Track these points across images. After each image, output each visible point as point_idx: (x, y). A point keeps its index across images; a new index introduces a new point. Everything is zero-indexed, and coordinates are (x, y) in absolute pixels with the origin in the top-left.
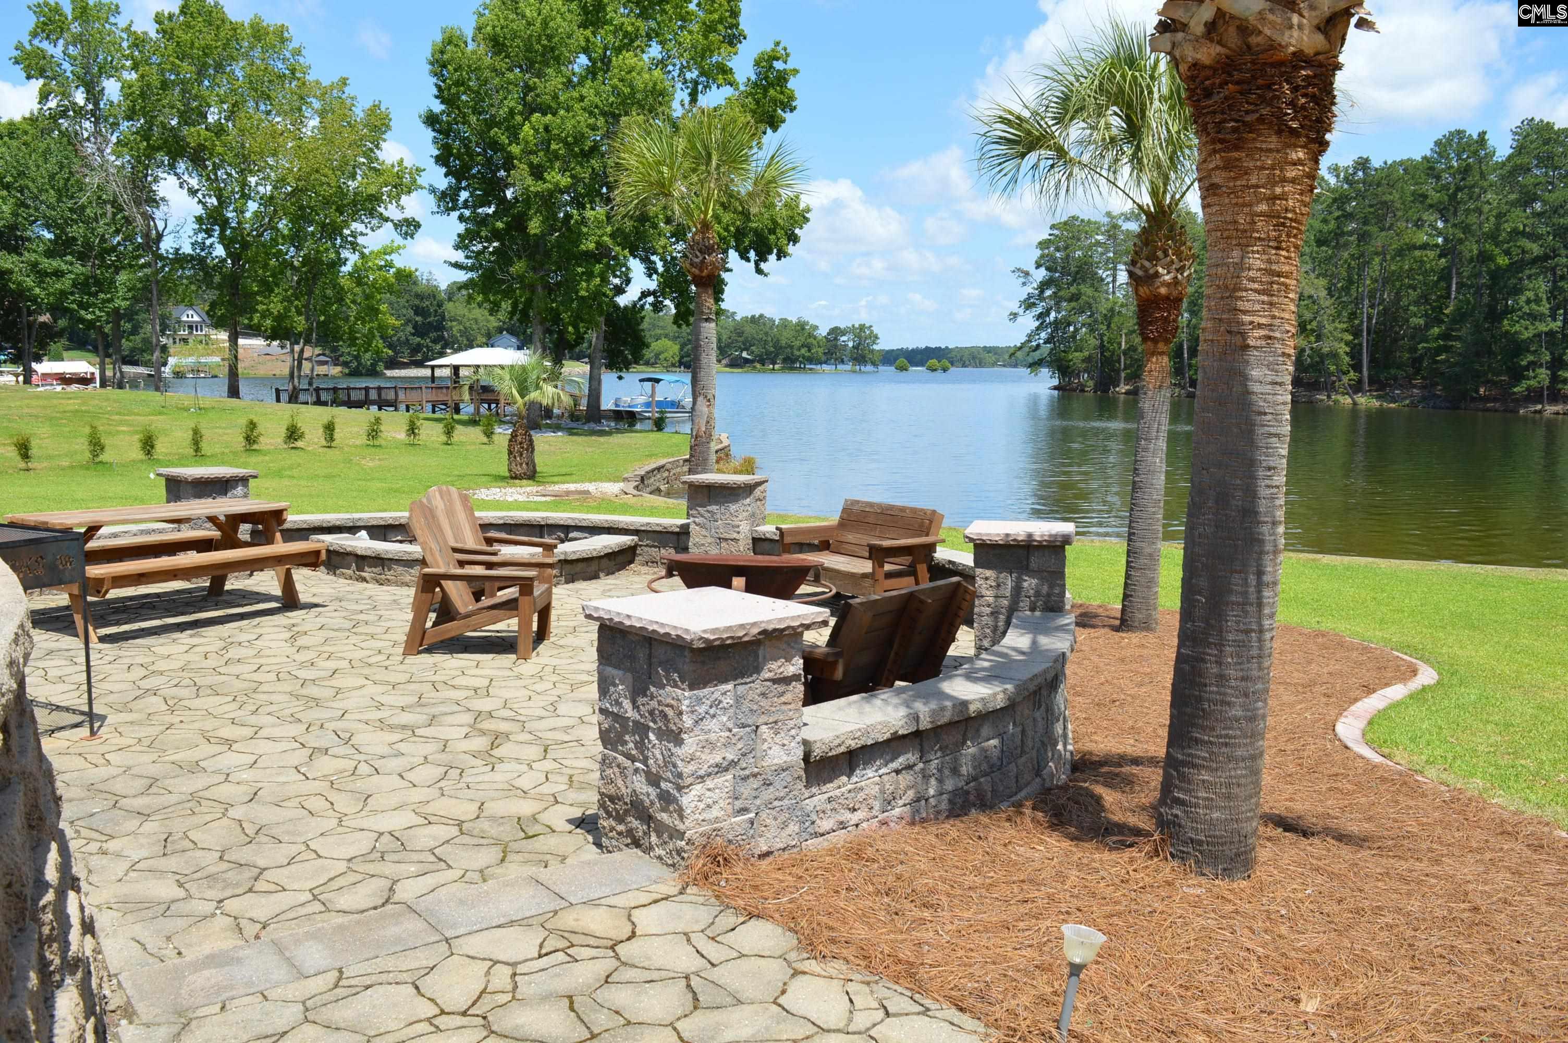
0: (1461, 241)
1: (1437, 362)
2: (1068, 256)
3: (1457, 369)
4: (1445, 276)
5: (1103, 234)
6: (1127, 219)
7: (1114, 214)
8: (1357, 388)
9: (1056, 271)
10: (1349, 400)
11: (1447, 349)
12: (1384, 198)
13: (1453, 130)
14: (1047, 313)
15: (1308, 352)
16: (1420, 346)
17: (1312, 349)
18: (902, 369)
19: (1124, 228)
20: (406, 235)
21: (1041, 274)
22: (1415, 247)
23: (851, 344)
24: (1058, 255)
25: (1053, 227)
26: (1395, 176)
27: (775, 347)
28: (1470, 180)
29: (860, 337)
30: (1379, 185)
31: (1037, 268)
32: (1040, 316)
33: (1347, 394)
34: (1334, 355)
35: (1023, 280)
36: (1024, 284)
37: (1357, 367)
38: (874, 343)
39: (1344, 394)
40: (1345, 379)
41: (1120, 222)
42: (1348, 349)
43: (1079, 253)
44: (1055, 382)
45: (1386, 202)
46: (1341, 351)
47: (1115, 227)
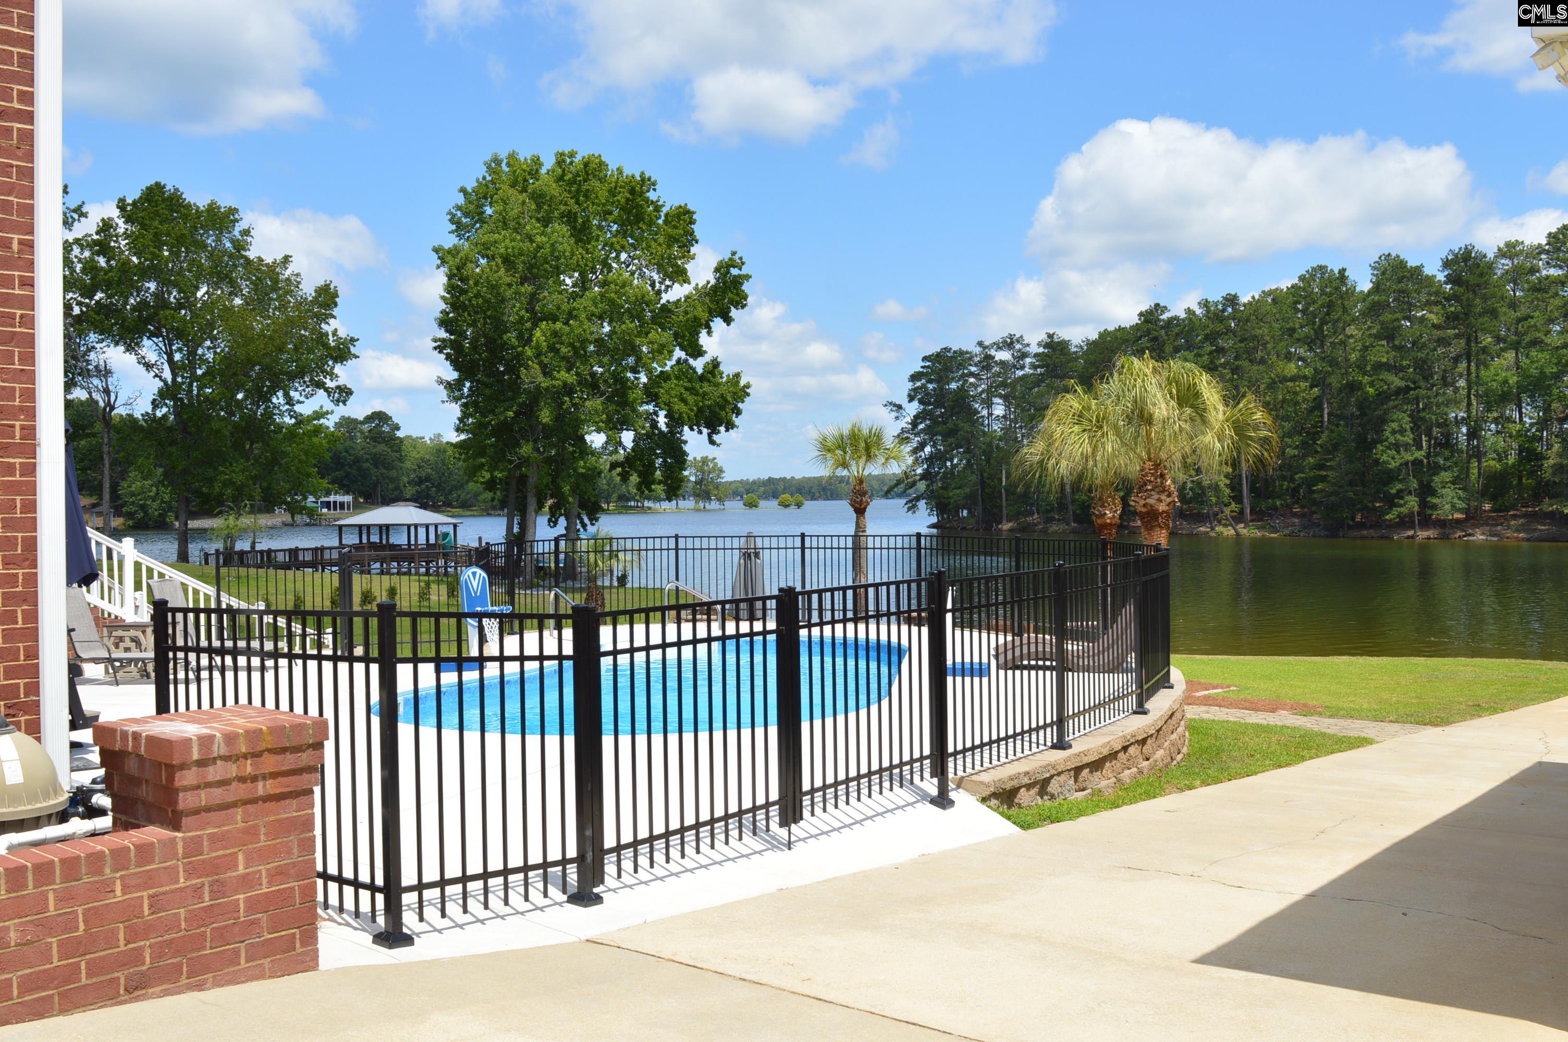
0: (1329, 373)
1: (1314, 492)
2: (942, 389)
3: (1333, 498)
4: (1317, 405)
5: (976, 365)
6: (999, 348)
7: (987, 343)
8: (1239, 518)
9: (930, 404)
10: (1232, 532)
11: (1323, 479)
12: (1253, 333)
13: (1315, 265)
14: (921, 446)
15: (1189, 485)
16: (1297, 477)
17: (1193, 482)
18: (752, 505)
19: (997, 358)
20: (337, 402)
21: (913, 408)
22: (1285, 379)
23: (693, 479)
24: (930, 386)
25: (925, 359)
26: (1263, 311)
27: (609, 485)
28: (1334, 316)
29: (703, 472)
30: (1248, 320)
31: (910, 401)
32: (915, 451)
33: (1231, 525)
34: (1216, 488)
35: (894, 414)
36: (897, 418)
37: (1238, 499)
38: (719, 477)
39: (1225, 526)
40: (1227, 511)
41: (993, 352)
42: (1228, 482)
43: (953, 386)
44: (934, 520)
45: (1256, 336)
46: (1222, 484)
47: (989, 357)
